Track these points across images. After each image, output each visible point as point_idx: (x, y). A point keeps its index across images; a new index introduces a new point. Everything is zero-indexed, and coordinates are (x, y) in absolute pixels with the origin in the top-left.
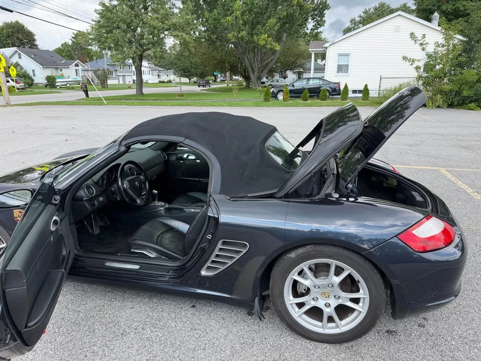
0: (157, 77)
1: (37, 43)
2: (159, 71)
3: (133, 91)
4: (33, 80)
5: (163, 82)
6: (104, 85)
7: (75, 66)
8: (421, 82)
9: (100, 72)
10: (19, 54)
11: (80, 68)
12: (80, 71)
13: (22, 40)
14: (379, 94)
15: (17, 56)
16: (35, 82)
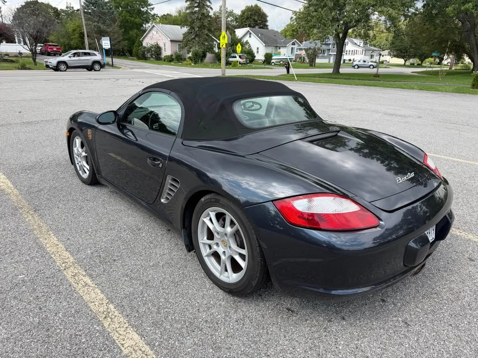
0: (370, 57)
1: (268, 24)
2: (373, 51)
6: (312, 64)
7: (292, 45)
9: (311, 51)
10: (250, 34)
11: (296, 47)
12: (295, 49)
16: (256, 58)
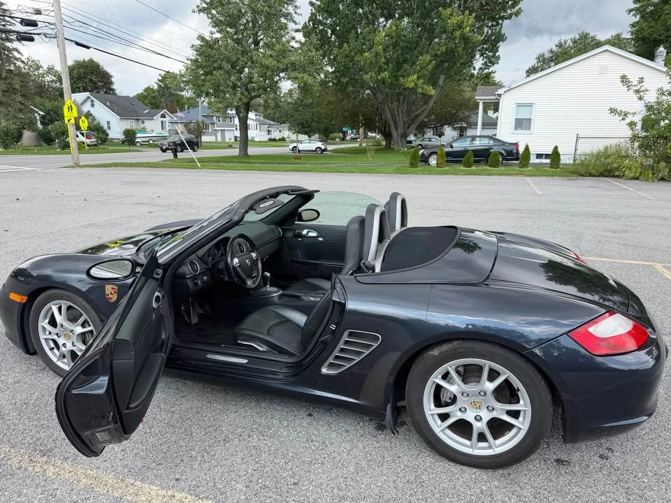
0: (267, 132)
1: (114, 87)
2: (270, 126)
3: (235, 152)
4: (107, 135)
5: (274, 140)
7: (162, 117)
8: (637, 144)
9: (192, 125)
10: (92, 101)
11: (167, 119)
12: (167, 123)
13: (96, 83)
14: (575, 160)
15: (89, 103)
16: (110, 137)
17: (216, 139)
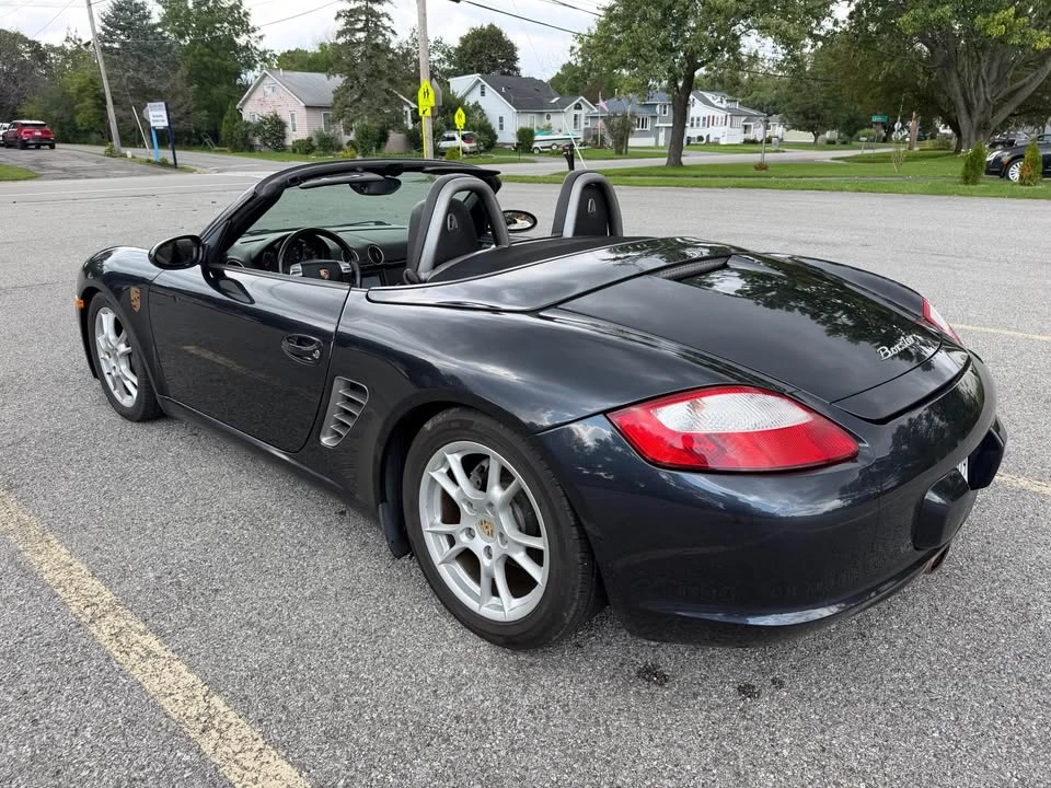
0: (742, 130)
1: (518, 65)
2: (750, 118)
4: (496, 137)
5: (754, 142)
6: (621, 148)
7: (576, 108)
9: (617, 120)
10: (483, 87)
11: (583, 113)
12: (583, 118)
13: (495, 60)
15: (478, 90)
16: (498, 141)
17: (657, 141)
